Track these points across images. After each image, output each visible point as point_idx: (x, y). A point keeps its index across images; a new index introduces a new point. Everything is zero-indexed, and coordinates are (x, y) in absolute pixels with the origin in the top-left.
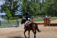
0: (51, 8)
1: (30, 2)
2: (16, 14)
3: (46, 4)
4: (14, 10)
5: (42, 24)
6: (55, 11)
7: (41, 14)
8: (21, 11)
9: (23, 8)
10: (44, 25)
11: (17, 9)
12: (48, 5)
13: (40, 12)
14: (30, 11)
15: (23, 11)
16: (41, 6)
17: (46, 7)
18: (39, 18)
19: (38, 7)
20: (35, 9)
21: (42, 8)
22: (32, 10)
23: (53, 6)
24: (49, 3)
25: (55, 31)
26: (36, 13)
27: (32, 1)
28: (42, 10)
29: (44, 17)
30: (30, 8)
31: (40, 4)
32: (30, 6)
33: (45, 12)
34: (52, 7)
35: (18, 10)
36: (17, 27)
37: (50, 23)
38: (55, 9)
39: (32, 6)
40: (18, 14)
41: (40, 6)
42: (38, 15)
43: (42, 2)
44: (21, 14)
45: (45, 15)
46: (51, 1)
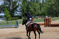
0: (51, 9)
1: (30, 3)
2: (15, 15)
3: (46, 4)
4: (13, 10)
5: (42, 24)
6: (56, 11)
7: (41, 15)
8: (20, 12)
9: (22, 8)
10: (44, 26)
11: (16, 9)
12: (48, 5)
13: (40, 13)
15: (23, 11)
16: (41, 7)
17: (46, 7)
18: (39, 18)
19: (38, 7)
20: (35, 10)
21: (42, 8)
23: (54, 6)
24: (49, 3)
25: (55, 31)
26: (36, 13)
27: (31, 1)
28: (42, 10)
29: (44, 17)
30: (30, 9)
31: (40, 4)
32: (30, 7)
33: (46, 13)
35: (17, 11)
36: (16, 28)
37: (50, 23)
38: (55, 9)
39: (32, 7)
40: (17, 15)
41: (39, 6)
42: (38, 15)
43: (42, 2)
44: (20, 15)
45: (45, 15)
46: (51, 1)
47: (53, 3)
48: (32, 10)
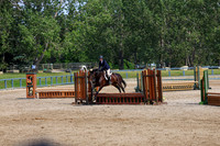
0: (99, 38)
1: (22, 13)
3: (82, 19)
5: (68, 94)
6: (115, 47)
10: (74, 100)
12: (90, 24)
13: (60, 51)
14: (20, 43)
16: (63, 29)
17: (81, 32)
18: (54, 71)
19: (51, 32)
20: (41, 40)
21: (67, 35)
22: (28, 43)
23: (109, 30)
24: (92, 18)
25: (115, 120)
27: (29, 7)
28: (68, 42)
29: (74, 69)
30: (21, 36)
31: (60, 19)
32: (23, 28)
33: (80, 52)
34: (106, 34)
38: (114, 39)
39: (29, 28)
41: (58, 28)
42: (52, 60)
43: (66, 13)
45: (77, 61)
46: (100, 11)
47: (108, 16)
48: (31, 39)
